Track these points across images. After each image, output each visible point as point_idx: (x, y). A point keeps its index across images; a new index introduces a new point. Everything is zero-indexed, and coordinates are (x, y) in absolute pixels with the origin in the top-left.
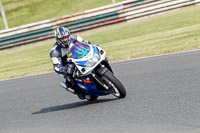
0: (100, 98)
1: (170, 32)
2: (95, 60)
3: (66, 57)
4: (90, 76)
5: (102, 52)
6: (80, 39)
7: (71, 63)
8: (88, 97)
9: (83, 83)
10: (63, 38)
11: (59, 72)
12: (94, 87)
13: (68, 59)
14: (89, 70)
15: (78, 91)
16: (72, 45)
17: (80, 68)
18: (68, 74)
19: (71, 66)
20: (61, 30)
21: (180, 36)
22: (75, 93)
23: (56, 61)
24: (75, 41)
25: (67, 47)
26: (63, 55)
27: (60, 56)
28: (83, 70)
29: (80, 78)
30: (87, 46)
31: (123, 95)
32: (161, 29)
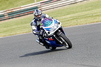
0: (57, 48)
1: (64, 17)
2: (55, 27)
3: (39, 25)
4: (52, 36)
5: (59, 23)
6: (47, 16)
7: (42, 29)
8: (51, 48)
9: (48, 40)
10: (38, 15)
11: (35, 34)
12: (54, 42)
13: (41, 27)
14: (52, 33)
15: (45, 44)
16: (43, 19)
17: (47, 32)
18: (40, 35)
19: (42, 31)
20: (37, 11)
21: (69, 19)
22: (44, 45)
23: (34, 28)
24: (45, 17)
25: (40, 20)
26: (38, 25)
27: (36, 25)
28: (49, 33)
29: (47, 37)
30: (51, 20)
31: (70, 47)
32: (59, 15)
